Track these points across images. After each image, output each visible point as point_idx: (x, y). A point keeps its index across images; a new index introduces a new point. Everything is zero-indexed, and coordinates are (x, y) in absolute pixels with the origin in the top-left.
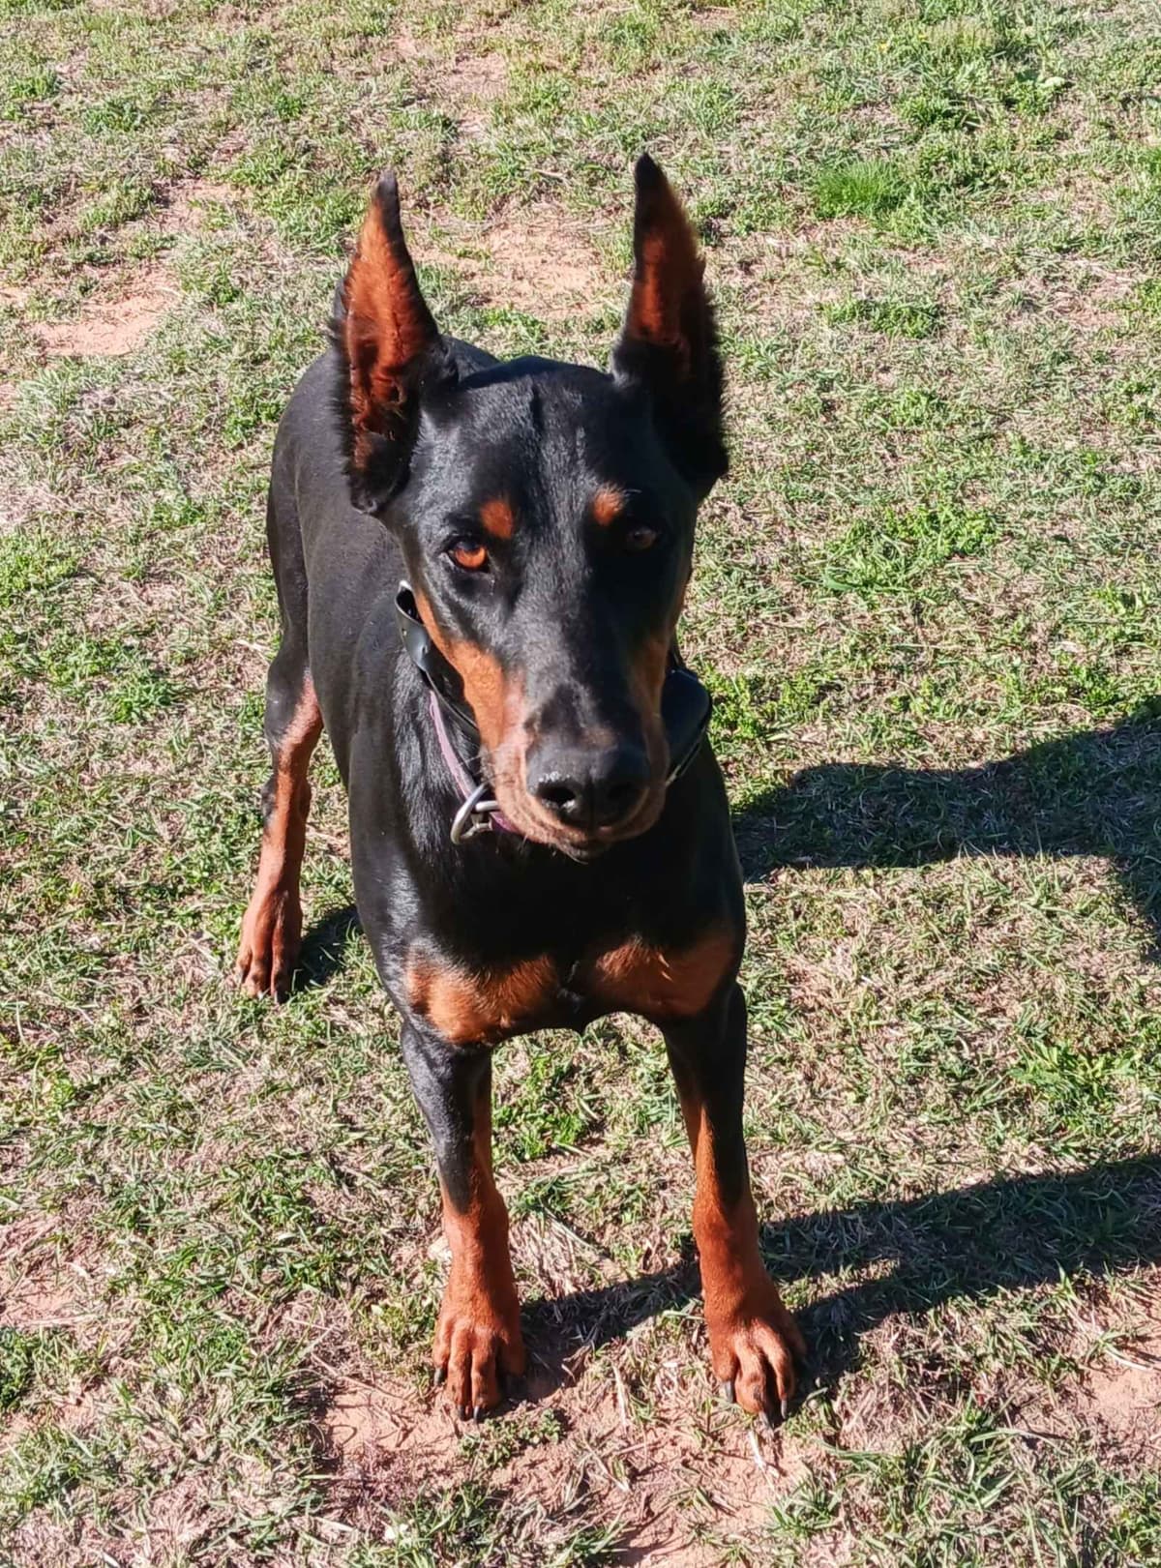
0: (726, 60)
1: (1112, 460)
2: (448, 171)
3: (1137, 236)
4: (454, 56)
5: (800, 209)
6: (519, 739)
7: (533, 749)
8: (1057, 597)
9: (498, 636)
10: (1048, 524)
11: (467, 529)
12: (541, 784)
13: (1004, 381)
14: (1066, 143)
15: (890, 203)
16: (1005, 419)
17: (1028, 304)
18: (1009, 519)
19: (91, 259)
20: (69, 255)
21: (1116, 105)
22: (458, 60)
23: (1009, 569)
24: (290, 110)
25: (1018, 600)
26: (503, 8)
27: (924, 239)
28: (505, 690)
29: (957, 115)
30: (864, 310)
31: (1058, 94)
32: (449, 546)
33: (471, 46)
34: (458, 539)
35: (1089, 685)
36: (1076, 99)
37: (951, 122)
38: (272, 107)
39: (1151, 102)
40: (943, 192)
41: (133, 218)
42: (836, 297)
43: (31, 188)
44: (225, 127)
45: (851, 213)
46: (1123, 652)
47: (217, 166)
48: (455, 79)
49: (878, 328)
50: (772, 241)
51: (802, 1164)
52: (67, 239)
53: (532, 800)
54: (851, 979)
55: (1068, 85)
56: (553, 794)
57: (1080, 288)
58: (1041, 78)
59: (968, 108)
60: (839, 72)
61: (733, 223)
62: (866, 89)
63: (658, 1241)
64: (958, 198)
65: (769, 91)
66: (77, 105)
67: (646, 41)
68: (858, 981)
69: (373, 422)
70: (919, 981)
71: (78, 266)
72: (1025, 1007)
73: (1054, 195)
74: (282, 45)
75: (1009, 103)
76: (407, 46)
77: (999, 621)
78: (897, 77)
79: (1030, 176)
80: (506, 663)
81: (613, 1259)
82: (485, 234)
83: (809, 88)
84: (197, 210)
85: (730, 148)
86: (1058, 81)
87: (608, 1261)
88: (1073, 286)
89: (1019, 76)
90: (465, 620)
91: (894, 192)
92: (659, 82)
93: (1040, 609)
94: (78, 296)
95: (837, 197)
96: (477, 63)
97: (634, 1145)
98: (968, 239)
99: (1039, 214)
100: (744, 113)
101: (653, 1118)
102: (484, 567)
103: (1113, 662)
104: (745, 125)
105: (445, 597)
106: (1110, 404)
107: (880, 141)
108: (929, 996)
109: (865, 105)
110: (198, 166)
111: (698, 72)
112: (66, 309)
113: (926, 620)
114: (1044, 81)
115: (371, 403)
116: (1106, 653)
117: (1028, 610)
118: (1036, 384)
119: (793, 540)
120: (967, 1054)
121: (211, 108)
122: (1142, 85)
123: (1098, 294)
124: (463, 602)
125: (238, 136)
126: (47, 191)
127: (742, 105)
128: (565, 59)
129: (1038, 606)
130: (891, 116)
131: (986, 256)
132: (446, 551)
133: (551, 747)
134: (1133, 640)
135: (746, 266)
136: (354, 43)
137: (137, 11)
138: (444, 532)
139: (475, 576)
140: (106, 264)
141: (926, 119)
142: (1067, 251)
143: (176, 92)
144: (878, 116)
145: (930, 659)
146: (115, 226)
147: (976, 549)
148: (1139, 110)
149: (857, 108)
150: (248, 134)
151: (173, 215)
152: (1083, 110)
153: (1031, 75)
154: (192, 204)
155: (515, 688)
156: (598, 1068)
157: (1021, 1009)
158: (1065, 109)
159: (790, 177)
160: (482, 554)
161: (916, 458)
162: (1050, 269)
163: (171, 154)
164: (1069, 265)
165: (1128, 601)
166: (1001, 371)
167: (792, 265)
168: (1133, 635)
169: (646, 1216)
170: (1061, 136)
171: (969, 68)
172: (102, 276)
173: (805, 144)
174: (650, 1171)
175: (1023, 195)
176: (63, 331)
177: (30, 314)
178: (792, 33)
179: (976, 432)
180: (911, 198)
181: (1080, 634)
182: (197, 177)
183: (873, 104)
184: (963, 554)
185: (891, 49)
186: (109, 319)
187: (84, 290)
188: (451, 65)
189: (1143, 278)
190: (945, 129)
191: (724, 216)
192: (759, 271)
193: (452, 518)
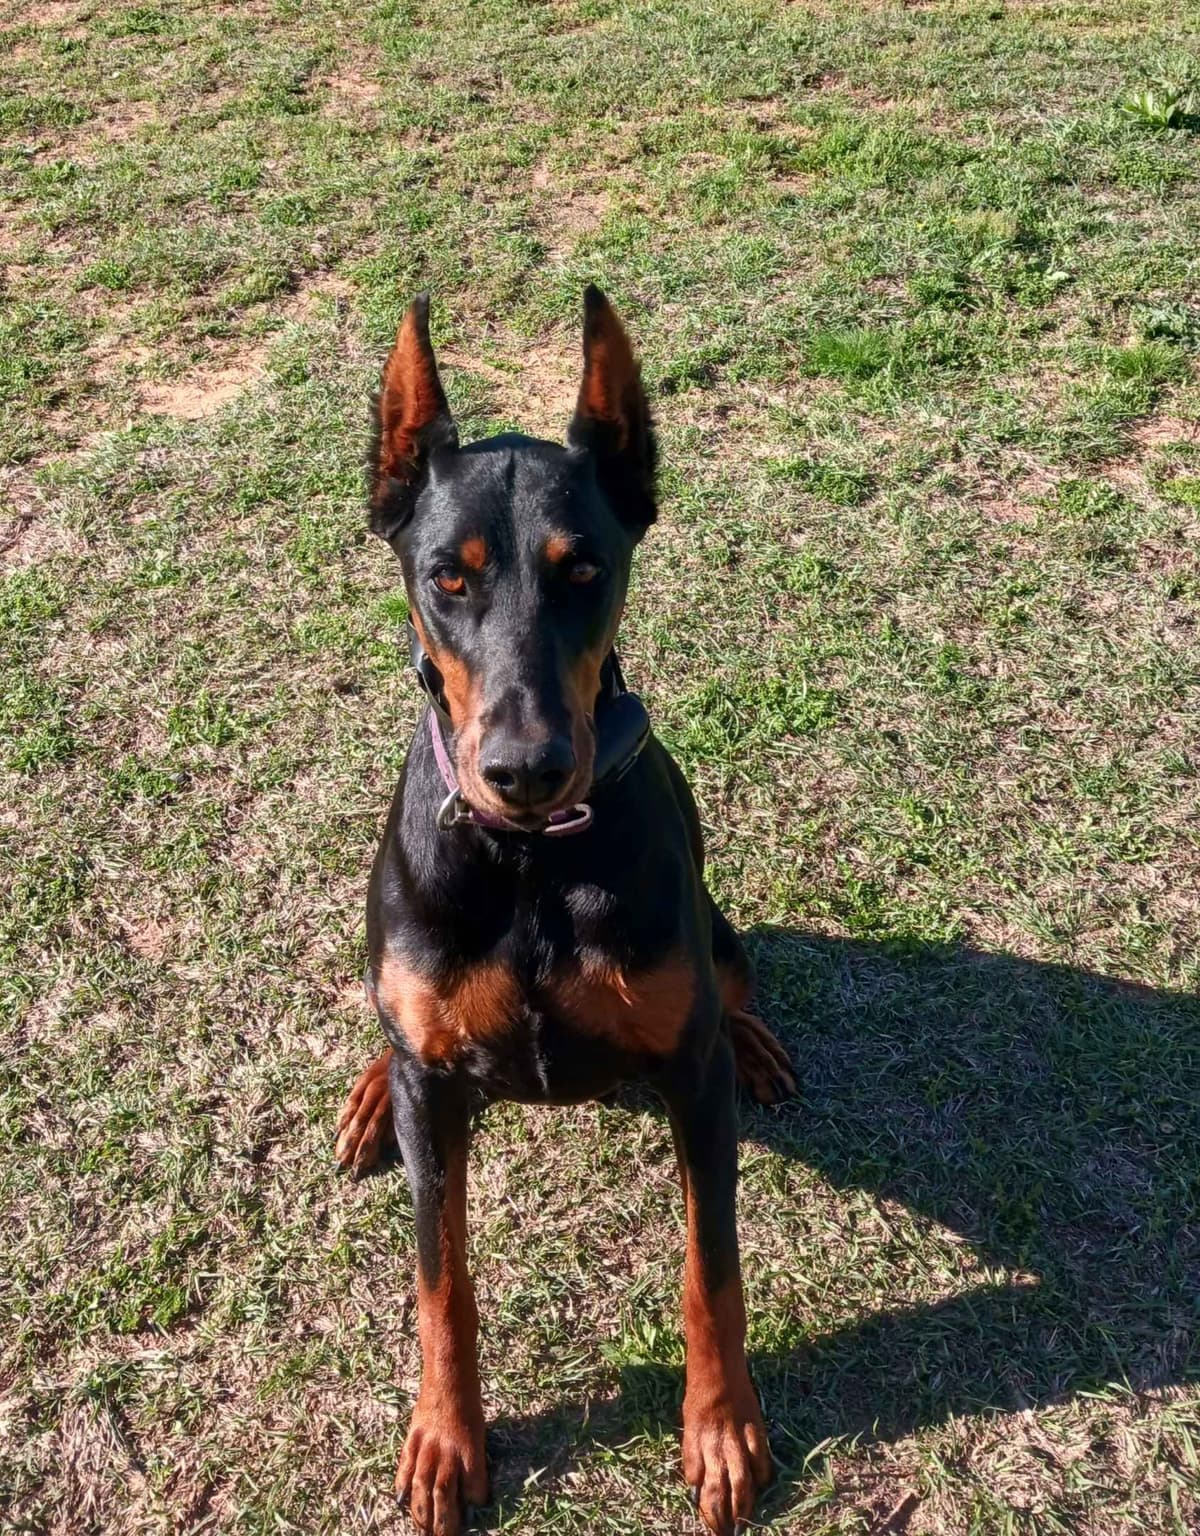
0: (782, 222)
1: (972, 660)
2: (521, 291)
3: (1077, 436)
4: (572, 191)
5: (790, 365)
6: (475, 730)
7: (485, 737)
8: (863, 799)
9: (468, 644)
10: (885, 718)
11: (450, 562)
12: (488, 768)
13: (898, 562)
14: (1051, 335)
15: (866, 371)
16: (887, 599)
17: (953, 488)
18: (852, 705)
19: (213, 332)
20: (197, 324)
21: (1108, 304)
22: (574, 195)
23: (831, 760)
24: (421, 223)
25: (828, 793)
26: (625, 155)
27: (884, 410)
28: (469, 689)
29: (960, 296)
30: (801, 471)
31: (1060, 287)
32: (435, 573)
33: (589, 184)
34: (442, 568)
35: (859, 903)
36: (1077, 294)
37: (951, 302)
38: (407, 219)
39: (1140, 306)
40: (919, 368)
41: (263, 300)
42: (784, 455)
43: (197, 264)
44: (366, 232)
45: (833, 375)
46: (904, 872)
47: (348, 264)
48: (566, 210)
49: (811, 490)
50: (755, 391)
51: (357, 1410)
52: (201, 312)
53: (480, 779)
54: (498, 1197)
55: (1071, 280)
56: (495, 776)
57: (1009, 478)
58: (1049, 271)
59: (974, 292)
60: (871, 245)
61: (729, 370)
62: (891, 265)
63: (191, 1463)
64: (932, 375)
65: (807, 254)
66: (267, 198)
67: (725, 199)
68: (503, 1201)
69: (394, 470)
70: (559, 1215)
71: (202, 336)
72: (650, 1268)
73: (1019, 384)
74: (443, 166)
75: (1012, 290)
76: (541, 178)
77: (802, 813)
78: (921, 255)
79: (1005, 361)
80: (471, 666)
81: (143, 1473)
82: (527, 350)
83: (840, 256)
84: (316, 299)
85: (753, 302)
86: (1063, 275)
87: (138, 1473)
88: (1003, 474)
89: (1028, 267)
90: (444, 633)
91: (875, 361)
92: (719, 235)
93: (845, 808)
94: (188, 362)
95: (824, 359)
96: (589, 199)
97: (218, 1342)
99: (999, 401)
100: (779, 271)
101: (248, 1315)
102: (461, 592)
103: (892, 880)
104: (776, 282)
105: (431, 613)
106: (989, 602)
107: (882, 313)
108: (561, 1235)
109: (884, 277)
110: (331, 263)
111: (756, 230)
112: (173, 372)
113: (736, 798)
114: (1051, 274)
115: (395, 456)
116: (887, 871)
117: (835, 805)
118: (929, 569)
119: (651, 688)
120: (570, 1314)
121: (362, 213)
122: (1138, 289)
123: (1024, 487)
124: (443, 618)
125: (372, 241)
126: (208, 268)
127: (779, 264)
128: (656, 204)
129: (844, 804)
130: (904, 291)
131: (930, 435)
132: (432, 577)
133: (497, 738)
134: (918, 861)
135: (723, 411)
136: (500, 171)
137: (349, 124)
138: (433, 562)
139: (454, 599)
140: (224, 337)
141: (930, 297)
142: (1008, 441)
143: (343, 197)
144: (892, 288)
145: (723, 840)
146: (245, 305)
147: (810, 730)
148: (1128, 313)
149: (877, 278)
150: (380, 241)
151: (296, 301)
152: (1078, 305)
153: (1041, 268)
154: (312, 295)
155: (476, 689)
156: (227, 1241)
157: (646, 1270)
158: (1064, 303)
159: (792, 336)
160: (460, 581)
161: (790, 625)
162: (987, 456)
163: (316, 249)
164: (1006, 454)
165: (928, 816)
166: (899, 551)
167: (764, 415)
168: (919, 856)
169: (192, 1430)
170: (1049, 327)
171: (988, 254)
172: (217, 347)
173: (817, 307)
174: (218, 1378)
175: (992, 380)
176: (162, 391)
177: (144, 372)
178: (848, 204)
179: (855, 608)
180: (887, 371)
181: (870, 844)
182: (327, 271)
183: (890, 277)
184: (795, 732)
185: (926, 228)
186: (203, 385)
187: (196, 357)
188: (567, 198)
189: (1070, 477)
190: (945, 308)
191: (723, 363)
192: (734, 418)
193: (439, 552)
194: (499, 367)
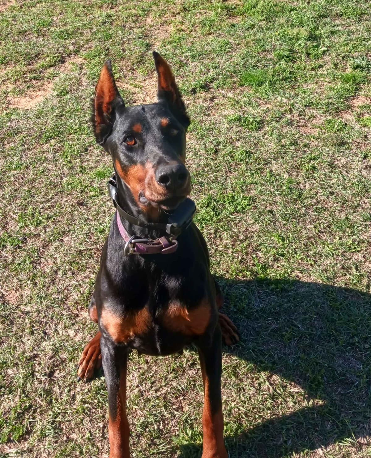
0: (231, 33)
1: (297, 183)
2: (142, 60)
3: (331, 104)
4: (160, 24)
5: (235, 82)
7: (156, 170)
8: (261, 234)
10: (268, 205)
11: (130, 134)
12: (160, 177)
13: (272, 150)
14: (321, 69)
15: (260, 84)
16: (268, 163)
17: (290, 123)
18: (257, 201)
19: (35, 78)
20: (29, 75)
21: (340, 58)
22: (160, 26)
23: (250, 221)
24: (108, 37)
25: (249, 233)
26: (178, 12)
27: (266, 97)
29: (291, 57)
30: (239, 119)
31: (324, 53)
32: (125, 140)
33: (166, 22)
34: (127, 137)
35: (260, 272)
36: (330, 55)
37: (288, 59)
38: (103, 36)
39: (351, 58)
40: (278, 82)
41: (52, 66)
42: (233, 114)
43: (29, 54)
44: (88, 41)
45: (249, 85)
46: (276, 260)
47: (82, 52)
48: (158, 31)
49: (242, 126)
50: (223, 92)
52: (30, 71)
54: (135, 385)
55: (328, 50)
57: (309, 119)
58: (320, 47)
59: (295, 55)
60: (261, 40)
61: (214, 85)
62: (268, 47)
64: (282, 84)
65: (240, 44)
66: (54, 30)
67: (211, 26)
68: (137, 386)
70: (157, 391)
71: (31, 80)
73: (311, 86)
74: (115, 17)
75: (308, 54)
76: (149, 20)
77: (240, 241)
78: (278, 43)
79: (306, 79)
82: (145, 80)
83: (251, 44)
84: (71, 65)
85: (222, 61)
86: (325, 49)
88: (307, 118)
89: (313, 46)
90: (131, 159)
91: (263, 80)
92: (210, 38)
94: (26, 89)
95: (246, 80)
96: (166, 27)
97: (36, 445)
98: (279, 98)
99: (304, 93)
100: (230, 50)
101: (47, 434)
103: (272, 263)
104: (229, 54)
105: (125, 154)
106: (303, 163)
107: (265, 63)
108: (158, 398)
109: (265, 51)
110: (76, 52)
111: (222, 36)
112: (21, 93)
113: (218, 236)
114: (321, 48)
116: (270, 260)
117: (252, 237)
118: (282, 153)
120: (161, 427)
121: (88, 35)
122: (350, 53)
123: (314, 122)
124: (130, 154)
125: (91, 44)
126: (33, 56)
127: (230, 48)
128: (188, 28)
129: (255, 237)
130: (272, 56)
131: (282, 105)
132: (124, 142)
134: (280, 256)
135: (212, 99)
136: (135, 18)
137: (82, 4)
138: (124, 136)
140: (38, 80)
141: (281, 57)
142: (308, 106)
143: (81, 29)
144: (268, 55)
145: (214, 252)
146: (46, 68)
147: (243, 211)
148: (347, 61)
149: (263, 51)
150: (94, 43)
151: (64, 66)
152: (330, 59)
153: (318, 46)
156: (39, 407)
157: (188, 409)
158: (326, 58)
159: (235, 72)
161: (236, 174)
162: (301, 112)
163: (71, 47)
164: (307, 111)
165: (283, 239)
166: (272, 146)
167: (226, 100)
168: (281, 254)
170: (321, 66)
171: (300, 42)
172: (36, 83)
173: (243, 62)
175: (302, 85)
176: (16, 100)
177: (10, 93)
178: (253, 27)
179: (258, 167)
180: (267, 84)
181: (264, 250)
182: (76, 55)
183: (268, 51)
184: (238, 212)
185: (279, 34)
186: (31, 97)
187: (28, 87)
188: (158, 27)
189: (329, 118)
190: (286, 61)
191: (212, 82)
192: (216, 101)
194: (135, 87)
